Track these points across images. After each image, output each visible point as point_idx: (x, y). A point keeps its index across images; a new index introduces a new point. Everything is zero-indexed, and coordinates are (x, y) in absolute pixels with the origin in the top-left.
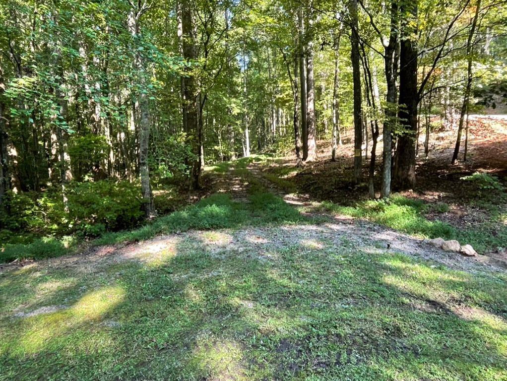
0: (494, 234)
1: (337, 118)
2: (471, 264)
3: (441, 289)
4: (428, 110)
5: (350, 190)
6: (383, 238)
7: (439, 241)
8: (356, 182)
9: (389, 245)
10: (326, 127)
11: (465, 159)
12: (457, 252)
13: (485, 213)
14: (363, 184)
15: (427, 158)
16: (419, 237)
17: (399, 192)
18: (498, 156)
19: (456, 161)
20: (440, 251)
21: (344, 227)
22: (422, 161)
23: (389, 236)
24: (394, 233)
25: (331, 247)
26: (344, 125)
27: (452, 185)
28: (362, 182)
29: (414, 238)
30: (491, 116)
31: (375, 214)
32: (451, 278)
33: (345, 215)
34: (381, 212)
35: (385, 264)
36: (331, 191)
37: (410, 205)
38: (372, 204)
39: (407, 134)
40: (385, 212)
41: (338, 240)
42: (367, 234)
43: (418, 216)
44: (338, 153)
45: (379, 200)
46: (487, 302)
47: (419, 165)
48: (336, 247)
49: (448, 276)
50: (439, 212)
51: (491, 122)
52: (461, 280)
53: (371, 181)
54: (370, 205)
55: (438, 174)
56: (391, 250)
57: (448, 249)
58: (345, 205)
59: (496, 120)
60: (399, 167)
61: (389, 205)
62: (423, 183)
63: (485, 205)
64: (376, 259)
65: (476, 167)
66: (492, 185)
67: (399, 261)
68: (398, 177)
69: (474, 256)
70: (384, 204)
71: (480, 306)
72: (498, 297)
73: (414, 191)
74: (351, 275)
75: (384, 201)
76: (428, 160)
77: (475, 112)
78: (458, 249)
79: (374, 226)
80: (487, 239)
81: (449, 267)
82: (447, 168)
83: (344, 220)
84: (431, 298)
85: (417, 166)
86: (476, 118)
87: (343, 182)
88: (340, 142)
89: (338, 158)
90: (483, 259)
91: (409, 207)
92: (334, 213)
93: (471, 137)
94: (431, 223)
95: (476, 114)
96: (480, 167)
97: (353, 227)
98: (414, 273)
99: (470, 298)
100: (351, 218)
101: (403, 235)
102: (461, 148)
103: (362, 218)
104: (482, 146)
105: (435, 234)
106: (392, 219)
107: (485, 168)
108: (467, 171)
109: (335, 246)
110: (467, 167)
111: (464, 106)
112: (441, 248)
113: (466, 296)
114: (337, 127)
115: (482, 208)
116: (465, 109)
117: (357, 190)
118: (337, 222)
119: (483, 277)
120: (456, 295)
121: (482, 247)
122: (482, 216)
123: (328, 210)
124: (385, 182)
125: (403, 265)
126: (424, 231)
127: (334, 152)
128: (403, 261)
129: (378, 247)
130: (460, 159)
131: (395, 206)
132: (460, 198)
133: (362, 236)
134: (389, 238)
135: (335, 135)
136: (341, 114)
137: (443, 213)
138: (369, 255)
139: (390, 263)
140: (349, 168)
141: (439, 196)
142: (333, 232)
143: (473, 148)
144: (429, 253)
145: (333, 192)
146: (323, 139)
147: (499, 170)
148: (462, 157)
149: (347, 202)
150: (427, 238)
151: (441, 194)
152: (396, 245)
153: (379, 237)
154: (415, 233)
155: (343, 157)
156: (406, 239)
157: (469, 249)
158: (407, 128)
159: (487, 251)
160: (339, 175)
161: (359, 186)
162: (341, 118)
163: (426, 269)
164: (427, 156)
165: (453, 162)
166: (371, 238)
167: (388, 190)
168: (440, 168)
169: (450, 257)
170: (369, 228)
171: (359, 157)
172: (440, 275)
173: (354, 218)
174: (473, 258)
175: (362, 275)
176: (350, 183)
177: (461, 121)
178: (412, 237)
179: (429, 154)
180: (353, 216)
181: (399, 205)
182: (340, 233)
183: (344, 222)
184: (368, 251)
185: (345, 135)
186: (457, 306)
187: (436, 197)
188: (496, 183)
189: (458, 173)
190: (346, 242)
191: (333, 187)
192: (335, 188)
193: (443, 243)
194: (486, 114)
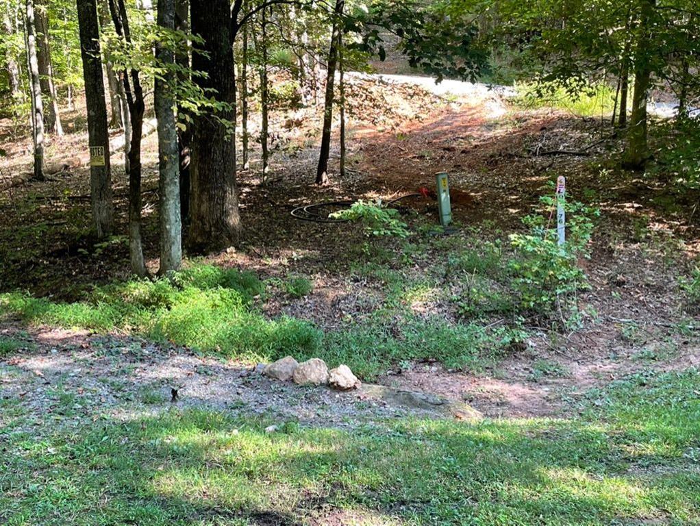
0: (394, 333)
1: (43, 59)
2: (349, 407)
3: (285, 480)
4: (261, 54)
5: (84, 258)
6: (162, 376)
7: (286, 364)
8: (100, 233)
9: (174, 393)
10: (15, 82)
11: (342, 173)
12: (322, 384)
13: (377, 288)
14: (116, 240)
15: (267, 169)
16: (250, 361)
17: (205, 254)
18: (401, 164)
19: (324, 177)
20: (289, 389)
21: (63, 359)
22: (256, 176)
23: (177, 369)
24: (191, 360)
25: (19, 423)
26: (67, 81)
27: (317, 232)
28: (116, 233)
29: (237, 365)
30: (385, 77)
31: (147, 314)
32: (308, 448)
33: (66, 326)
34: (163, 310)
35: (162, 443)
36: (30, 263)
37: (230, 286)
38: (140, 289)
39: (210, 109)
40: (174, 308)
41: (42, 398)
42: (124, 372)
43: (248, 309)
44: (54, 156)
45: (155, 278)
46: (373, 490)
47: (249, 186)
48: (36, 420)
49: (302, 446)
50: (292, 297)
51: (383, 89)
52: (325, 450)
53: (136, 231)
54: (136, 293)
55: (290, 208)
56: (180, 403)
57: (305, 381)
58: (69, 299)
59: (394, 86)
60: (202, 192)
61: (180, 288)
62: (259, 229)
63: (377, 273)
64: (141, 433)
65: (363, 188)
66: (387, 227)
67: (195, 430)
68: (201, 218)
69: (355, 388)
70: (169, 288)
71: (360, 502)
72: (392, 472)
73: (238, 249)
74: (73, 489)
75: (168, 280)
76: (271, 174)
77: (354, 66)
78: (324, 379)
79: (143, 346)
80: (382, 346)
81: (304, 423)
82: (307, 191)
83: (64, 340)
84: (263, 508)
85: (247, 190)
86: (356, 78)
87: (63, 237)
88: (58, 126)
89: (51, 172)
90: (372, 392)
91: (227, 290)
92: (37, 324)
93: (350, 122)
94: (273, 323)
95: (356, 69)
96: (369, 188)
97: (88, 356)
98: (229, 452)
99: (341, 486)
100: (85, 332)
101: (212, 362)
102: (334, 146)
103: (112, 330)
104: (373, 142)
105: (281, 350)
106: (186, 324)
107: (379, 191)
108: (346, 198)
109: (34, 418)
110: (348, 189)
111: (333, 50)
112: (292, 380)
113: (334, 486)
114: (44, 85)
115: (372, 279)
116: (334, 58)
117: (103, 256)
118: (45, 349)
119: (368, 433)
120: (313, 486)
121: (373, 366)
122: (374, 297)
123: (21, 319)
124: (168, 232)
125: (206, 438)
126: (258, 346)
127: (38, 153)
128: (206, 429)
129: (149, 402)
130: (333, 172)
131: (195, 290)
132: (332, 260)
133: (110, 379)
134: (177, 373)
135: (39, 105)
136: (56, 48)
137: (298, 298)
138: (123, 425)
139: (175, 439)
140: (82, 199)
141: (291, 260)
142: (31, 377)
143: (355, 146)
144: (265, 397)
145: (37, 264)
146: (9, 116)
147: (403, 195)
148: (337, 167)
149: (76, 290)
150: (265, 362)
151: (294, 254)
152: (194, 389)
153: (154, 375)
154: (239, 352)
155: (66, 167)
156: (216, 371)
157: (344, 375)
158: (208, 96)
159: (382, 373)
160: (56, 218)
161: (105, 244)
162: (55, 58)
163: (257, 436)
164: (265, 165)
165: (319, 179)
166: (133, 379)
167: (177, 250)
168: (294, 193)
169: (310, 400)
170: (131, 353)
171: (102, 168)
172: (284, 446)
173: (92, 331)
174: (353, 392)
175: (102, 484)
176: (83, 237)
177: (330, 85)
178: (232, 364)
179: (270, 160)
180: (88, 327)
181: (203, 288)
182: (48, 378)
183: (64, 348)
184: (124, 416)
185: (70, 108)
186: (315, 513)
187: (285, 262)
188: (394, 222)
189: (329, 204)
190: (65, 400)
191: (37, 252)
192: (43, 255)
193: (295, 369)
194: (375, 71)
